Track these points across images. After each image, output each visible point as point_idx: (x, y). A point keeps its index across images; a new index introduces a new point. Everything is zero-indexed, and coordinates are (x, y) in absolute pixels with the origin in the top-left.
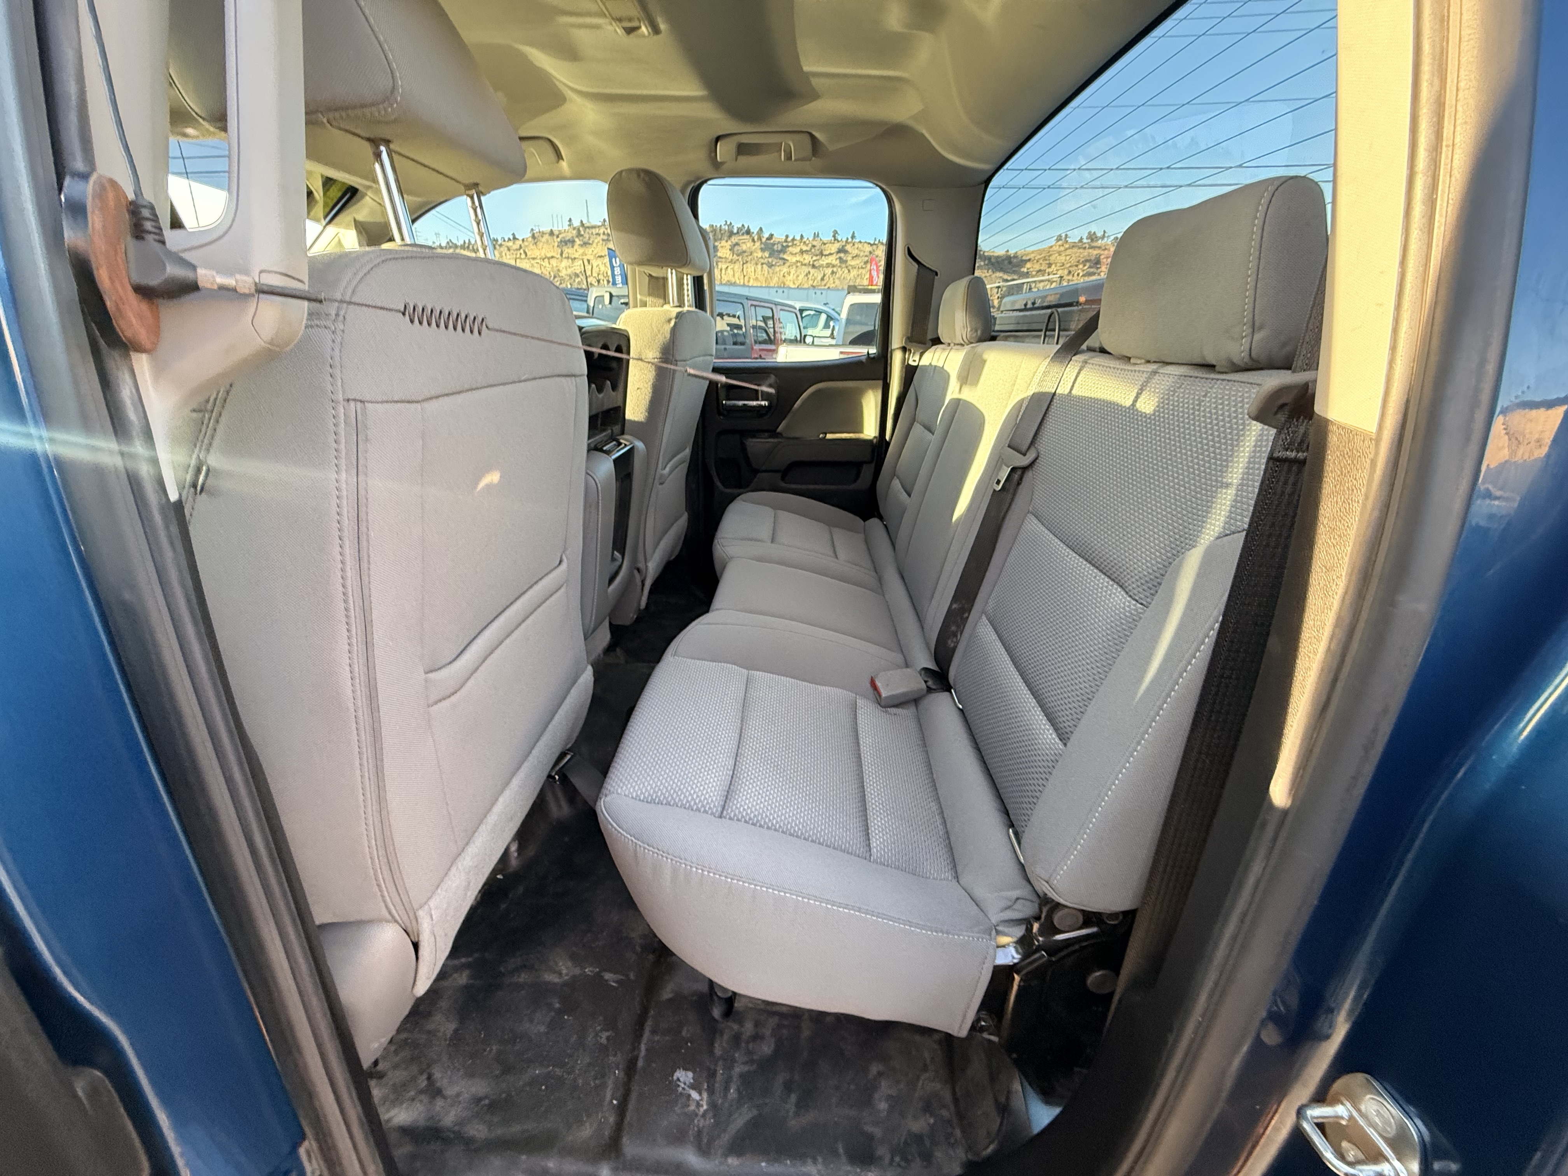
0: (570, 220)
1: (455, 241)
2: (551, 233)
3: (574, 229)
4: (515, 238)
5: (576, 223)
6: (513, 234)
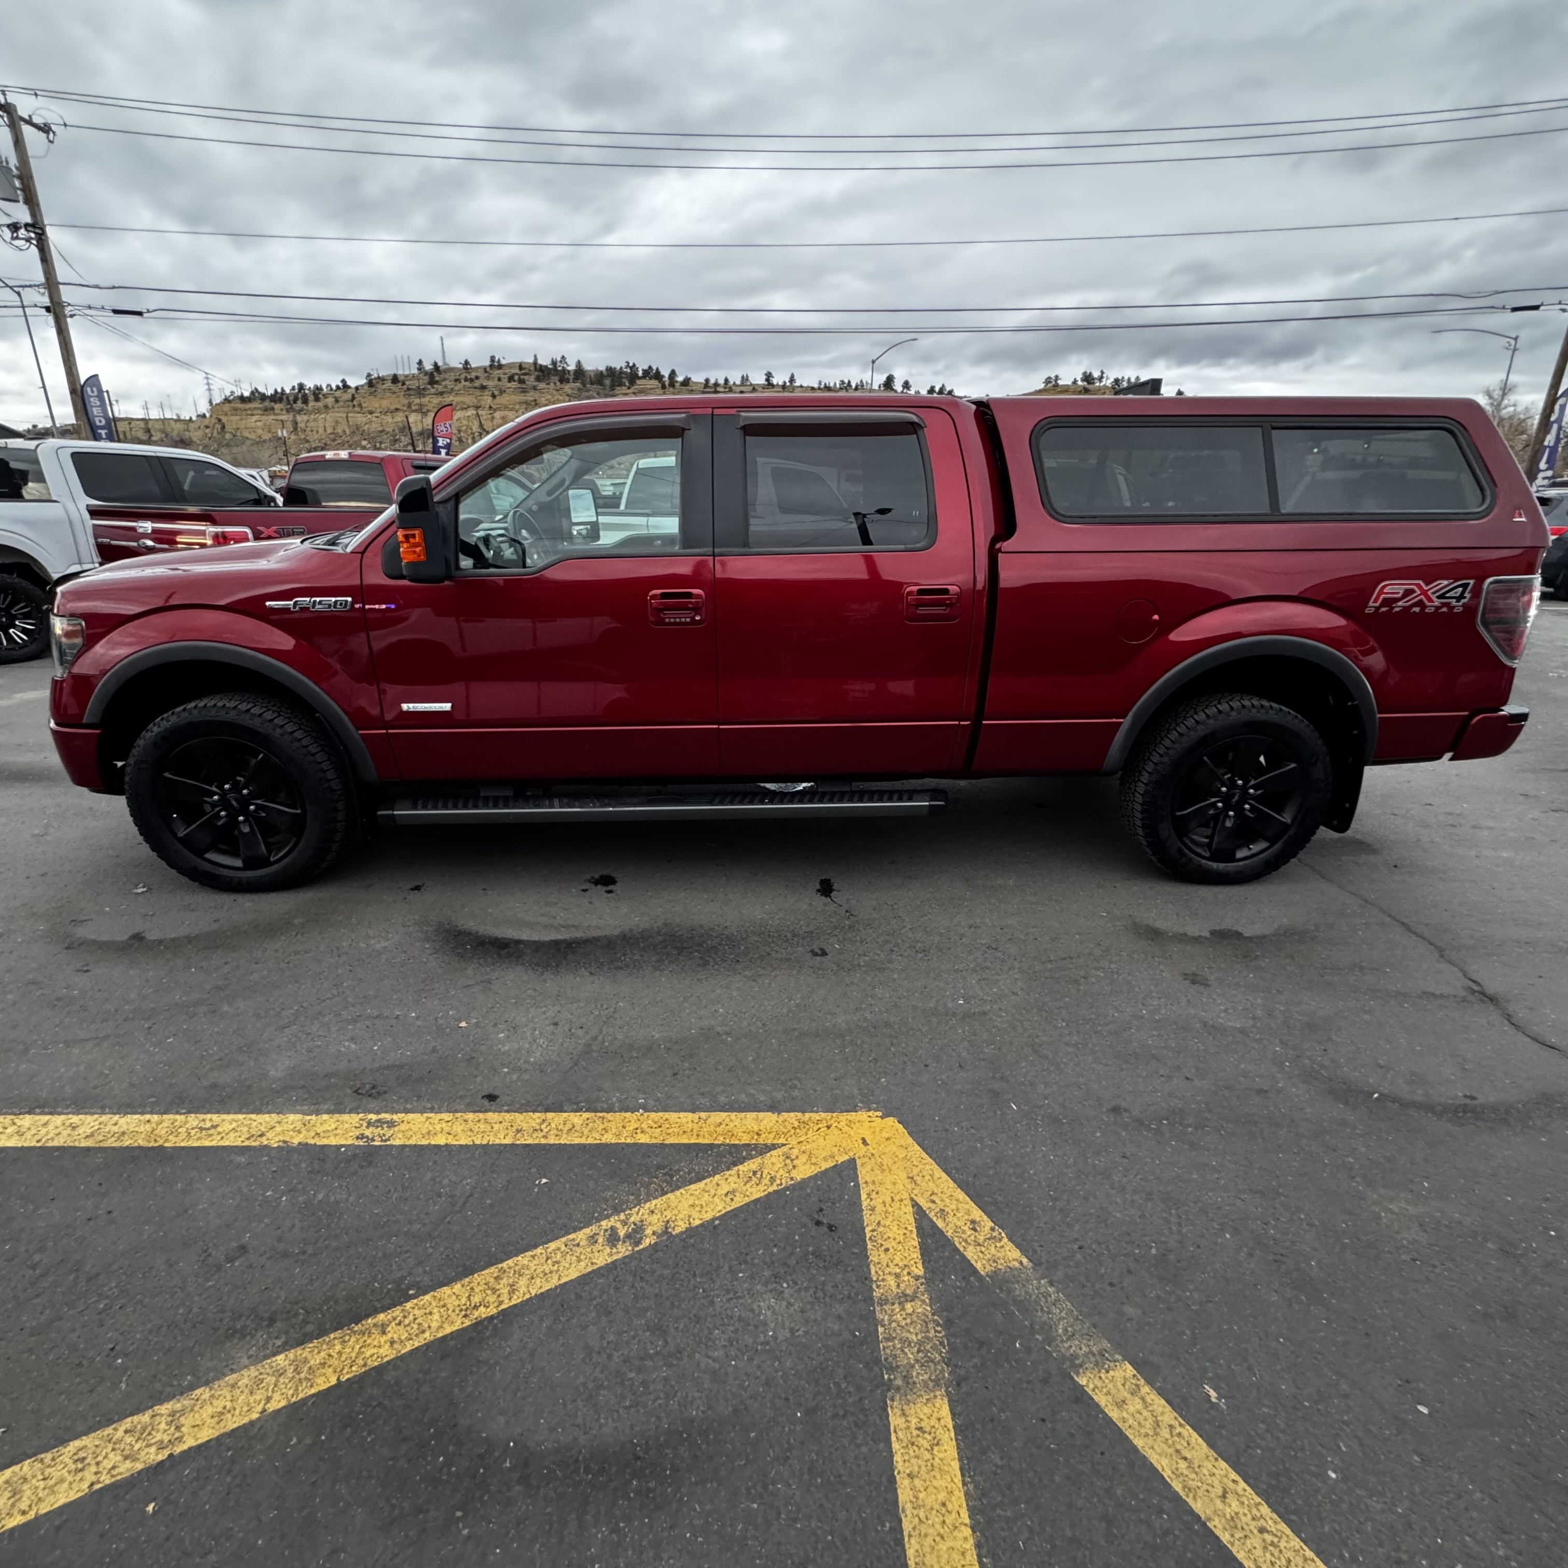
0: (420, 362)
1: (262, 390)
2: (395, 379)
3: (426, 373)
4: (346, 386)
5: (428, 367)
6: (343, 381)
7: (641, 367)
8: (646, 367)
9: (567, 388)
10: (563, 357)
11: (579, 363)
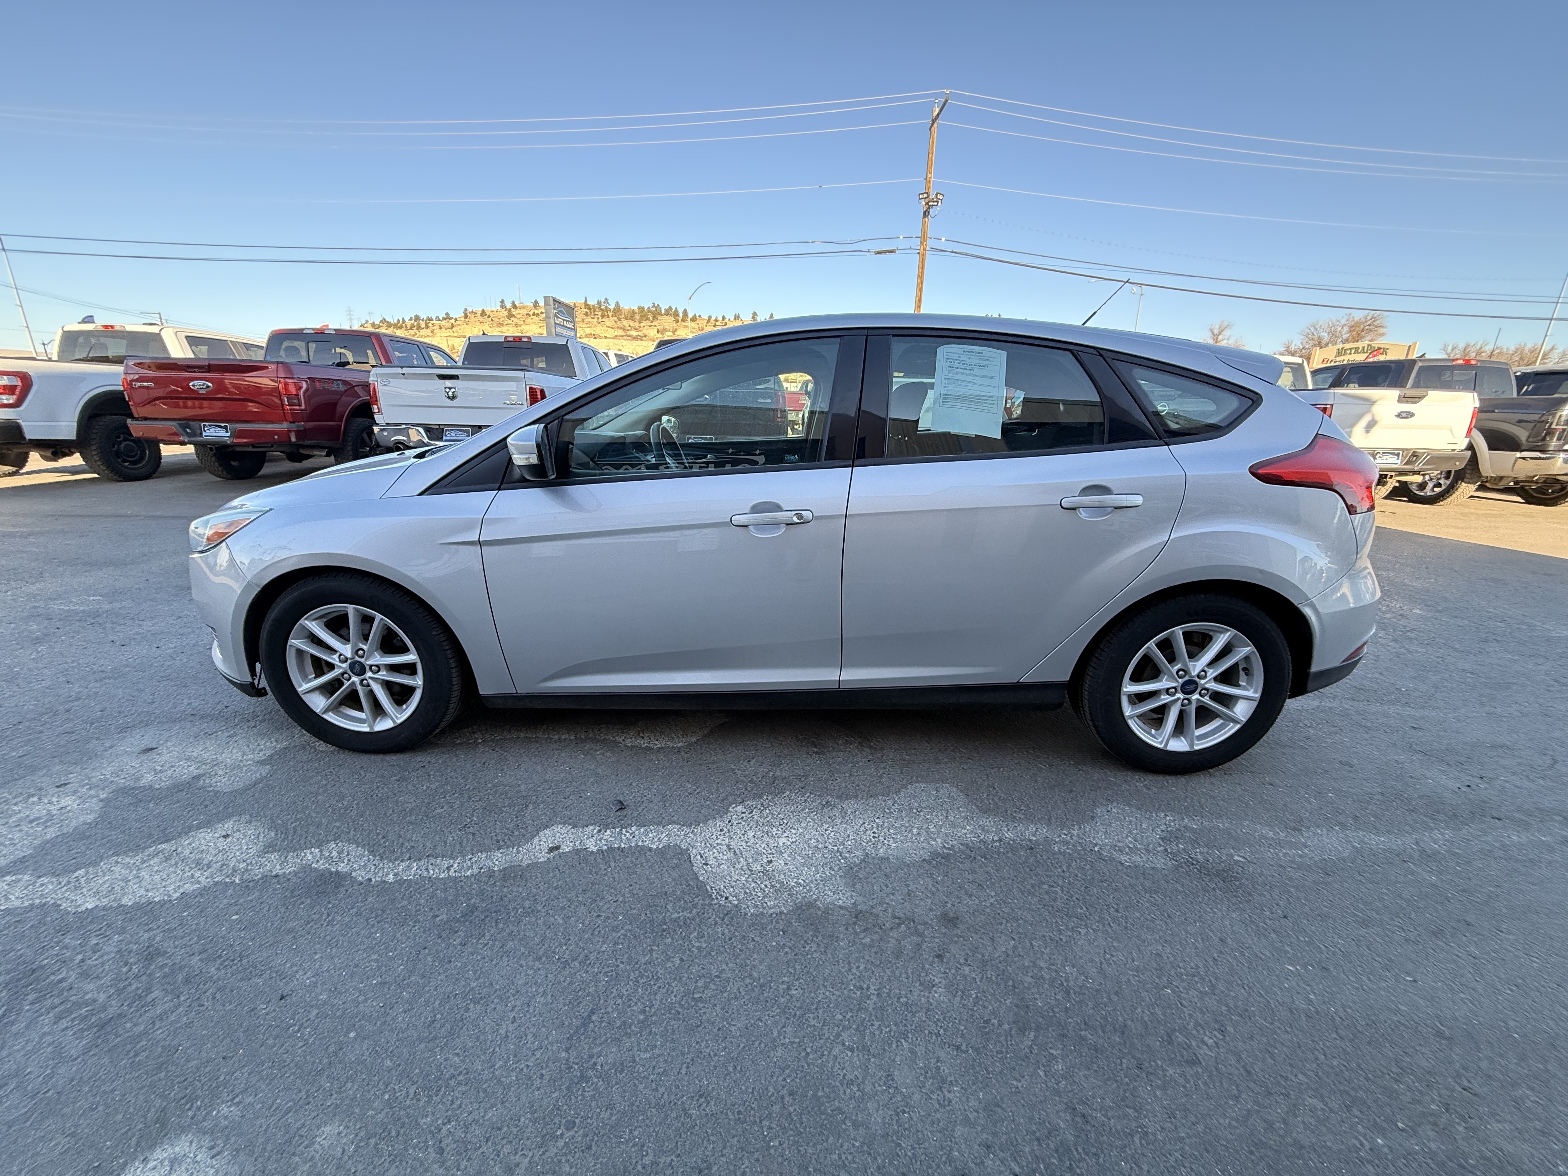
7: (664, 307)
8: (667, 307)
9: (608, 322)
10: (606, 299)
11: (617, 304)
